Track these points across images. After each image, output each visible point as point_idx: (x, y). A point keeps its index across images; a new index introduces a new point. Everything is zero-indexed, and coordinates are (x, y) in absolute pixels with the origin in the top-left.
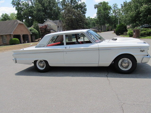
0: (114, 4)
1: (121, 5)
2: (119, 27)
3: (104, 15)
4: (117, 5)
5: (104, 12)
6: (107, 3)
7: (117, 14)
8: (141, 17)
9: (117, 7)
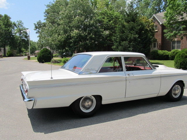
0: (19, 21)
1: (35, 24)
2: (43, 53)
3: (6, 33)
4: (22, 23)
5: (5, 29)
6: (10, 18)
7: (22, 35)
8: (71, 43)
9: (22, 26)
